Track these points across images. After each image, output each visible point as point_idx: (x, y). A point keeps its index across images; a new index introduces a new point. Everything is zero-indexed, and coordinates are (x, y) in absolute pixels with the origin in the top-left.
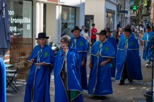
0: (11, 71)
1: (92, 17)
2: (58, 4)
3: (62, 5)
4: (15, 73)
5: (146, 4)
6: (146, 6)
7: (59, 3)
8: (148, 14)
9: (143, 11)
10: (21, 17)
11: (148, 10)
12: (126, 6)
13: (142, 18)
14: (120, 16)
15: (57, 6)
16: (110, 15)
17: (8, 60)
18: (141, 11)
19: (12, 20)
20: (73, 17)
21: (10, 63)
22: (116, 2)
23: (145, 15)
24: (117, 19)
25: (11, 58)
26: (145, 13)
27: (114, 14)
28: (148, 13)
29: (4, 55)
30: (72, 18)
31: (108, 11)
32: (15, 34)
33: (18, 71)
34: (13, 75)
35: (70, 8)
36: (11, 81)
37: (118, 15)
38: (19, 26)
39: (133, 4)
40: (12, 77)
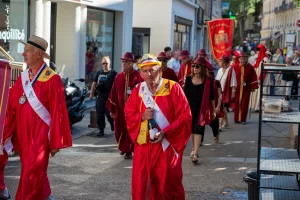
1: (146, 32)
2: (79, 5)
3: (88, 7)
5: (252, 10)
6: (254, 14)
7: (81, 2)
8: (257, 29)
9: (247, 23)
10: (7, 29)
11: (257, 20)
12: (214, 13)
13: (245, 36)
14: (202, 31)
15: (79, 9)
16: (182, 28)
18: (243, 22)
20: (110, 30)
22: (193, 4)
23: (251, 32)
24: (197, 37)
26: (252, 27)
27: (190, 26)
28: (256, 26)
30: (107, 33)
31: (178, 21)
35: (105, 13)
37: (198, 29)
39: (227, 8)
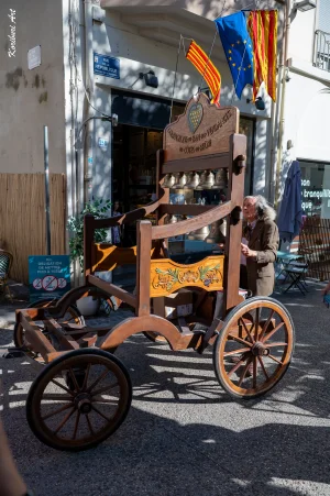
0: (298, 264)
4: (304, 267)
10: (321, 190)
17: (296, 250)
19: (306, 194)
21: (299, 253)
25: (300, 247)
29: (290, 241)
32: (309, 214)
33: (310, 265)
34: (301, 270)
36: (298, 278)
38: (316, 202)
40: (300, 273)
